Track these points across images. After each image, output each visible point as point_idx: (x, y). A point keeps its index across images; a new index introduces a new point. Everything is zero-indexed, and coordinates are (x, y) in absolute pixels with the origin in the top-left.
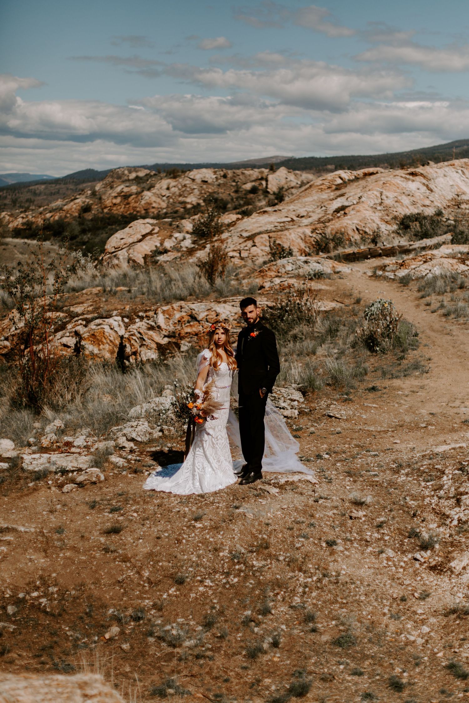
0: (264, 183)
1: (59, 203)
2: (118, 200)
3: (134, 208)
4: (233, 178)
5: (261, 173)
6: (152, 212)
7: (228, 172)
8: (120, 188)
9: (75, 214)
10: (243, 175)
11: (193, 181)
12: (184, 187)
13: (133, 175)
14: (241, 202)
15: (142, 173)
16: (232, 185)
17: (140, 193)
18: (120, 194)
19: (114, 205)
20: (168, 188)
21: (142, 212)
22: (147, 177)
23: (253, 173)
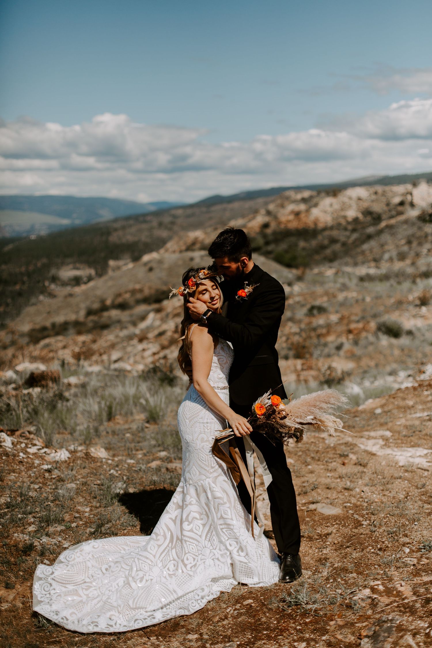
0: (409, 197)
2: (291, 217)
3: (306, 223)
4: (384, 194)
5: (406, 189)
6: (321, 225)
7: (379, 189)
8: (291, 207)
9: (257, 230)
10: (392, 191)
11: (350, 198)
12: (344, 203)
13: (299, 196)
14: (394, 213)
15: (306, 194)
16: (384, 199)
17: (308, 211)
18: (292, 212)
19: (289, 221)
20: (331, 205)
21: (312, 226)
22: (311, 197)
23: (400, 189)
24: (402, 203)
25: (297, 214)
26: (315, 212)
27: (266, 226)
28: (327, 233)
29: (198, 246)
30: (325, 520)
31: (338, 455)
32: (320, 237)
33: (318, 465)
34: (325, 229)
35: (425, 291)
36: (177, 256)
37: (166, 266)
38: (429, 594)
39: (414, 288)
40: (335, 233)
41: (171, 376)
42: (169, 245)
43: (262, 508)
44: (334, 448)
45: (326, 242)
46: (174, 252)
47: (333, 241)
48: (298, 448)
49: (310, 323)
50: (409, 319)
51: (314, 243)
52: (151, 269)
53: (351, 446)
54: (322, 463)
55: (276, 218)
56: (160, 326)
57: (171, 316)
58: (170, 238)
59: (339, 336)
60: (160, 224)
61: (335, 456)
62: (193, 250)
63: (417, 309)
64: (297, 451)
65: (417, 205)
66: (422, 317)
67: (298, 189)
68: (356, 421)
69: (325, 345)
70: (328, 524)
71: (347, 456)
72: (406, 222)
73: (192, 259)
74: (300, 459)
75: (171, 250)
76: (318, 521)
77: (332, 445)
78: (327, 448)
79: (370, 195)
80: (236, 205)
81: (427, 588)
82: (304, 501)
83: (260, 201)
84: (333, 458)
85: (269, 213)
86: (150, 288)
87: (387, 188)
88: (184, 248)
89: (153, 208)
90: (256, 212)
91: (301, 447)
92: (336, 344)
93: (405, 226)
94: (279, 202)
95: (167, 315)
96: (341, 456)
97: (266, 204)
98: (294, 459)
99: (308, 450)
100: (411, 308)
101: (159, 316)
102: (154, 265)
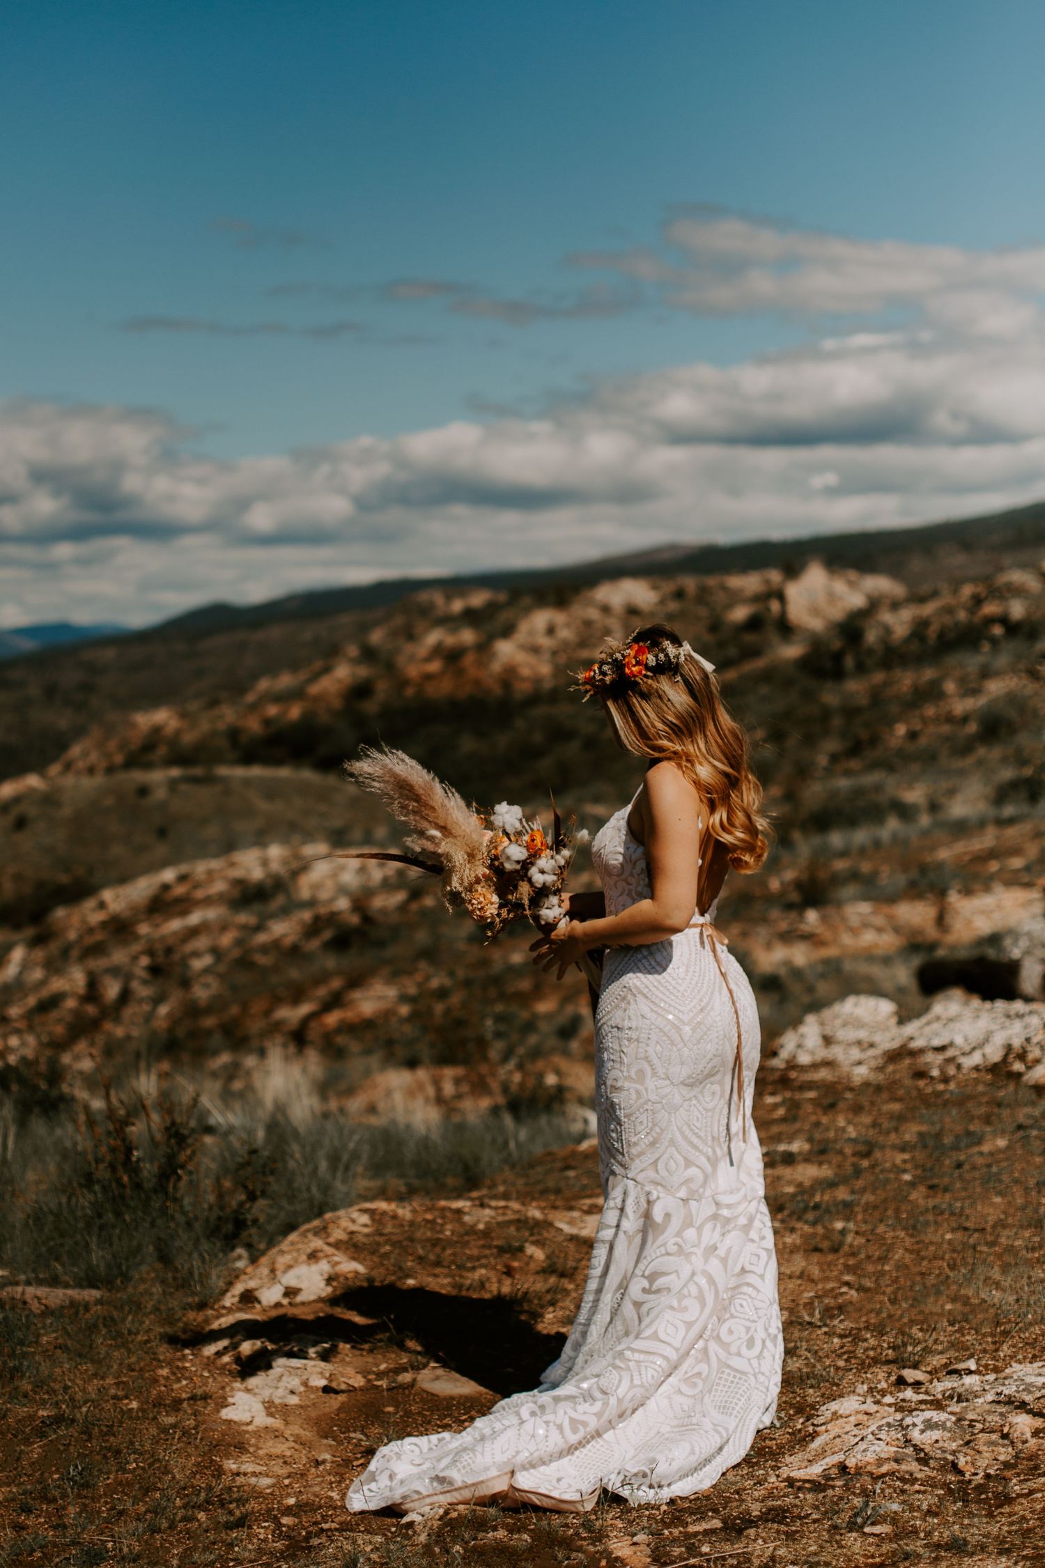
0: (775, 606)
1: (286, 681)
2: (434, 666)
3: (477, 682)
4: (703, 595)
5: (767, 582)
6: (522, 689)
7: (690, 583)
8: (433, 637)
9: (337, 704)
10: (724, 588)
11: (606, 609)
12: (588, 623)
13: (457, 606)
14: (732, 651)
15: (478, 599)
16: (703, 612)
17: (484, 647)
18: (438, 651)
19: (428, 677)
20: (551, 631)
21: (498, 691)
22: (492, 609)
23: (750, 583)
24: (754, 624)
25: (452, 656)
26: (506, 650)
27: (360, 691)
28: (540, 711)
29: (162, 751)
30: (438, 1410)
31: (495, 1251)
32: (520, 724)
33: (436, 1276)
34: (535, 699)
35: (813, 866)
36: (99, 780)
37: (67, 811)
38: (694, 1557)
39: (786, 857)
40: (563, 710)
41: (54, 1093)
42: (75, 751)
43: (263, 1388)
44: (486, 1234)
45: (538, 737)
46: (91, 771)
47: (559, 734)
48: (381, 1235)
49: (485, 963)
50: (769, 946)
51: (503, 740)
52: (21, 824)
53: (536, 1229)
54: (445, 1271)
55: (390, 667)
56: (43, 983)
57: (75, 953)
58: (79, 732)
59: (567, 1000)
60: (51, 692)
61: (487, 1252)
62: (148, 766)
63: (793, 915)
64: (378, 1244)
65: (799, 627)
66: (808, 937)
67: (455, 585)
68: (567, 1178)
69: (530, 1026)
70: (447, 1421)
71: (521, 1249)
72: (768, 676)
73: (143, 791)
74: (385, 1262)
75: (81, 765)
76: (419, 1413)
77: (481, 1226)
78: (467, 1234)
79: (662, 602)
80: (275, 633)
81: (694, 1543)
82: (383, 1367)
83: (345, 619)
84: (478, 1259)
85: (369, 654)
86: (18, 878)
87: (712, 581)
88: (119, 759)
89: (28, 645)
90: (332, 652)
91: (391, 1233)
92: (561, 1020)
93: (764, 690)
94: (399, 620)
95: (65, 952)
96: (502, 1250)
97: (364, 628)
98: (368, 1263)
99: (412, 1240)
100: (775, 913)
101: (39, 954)
102: (31, 810)
